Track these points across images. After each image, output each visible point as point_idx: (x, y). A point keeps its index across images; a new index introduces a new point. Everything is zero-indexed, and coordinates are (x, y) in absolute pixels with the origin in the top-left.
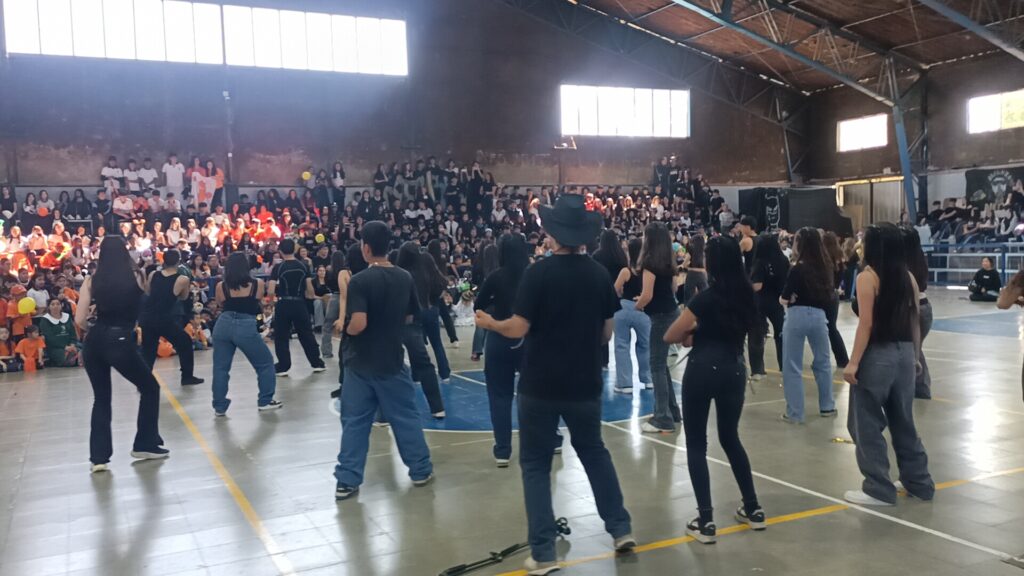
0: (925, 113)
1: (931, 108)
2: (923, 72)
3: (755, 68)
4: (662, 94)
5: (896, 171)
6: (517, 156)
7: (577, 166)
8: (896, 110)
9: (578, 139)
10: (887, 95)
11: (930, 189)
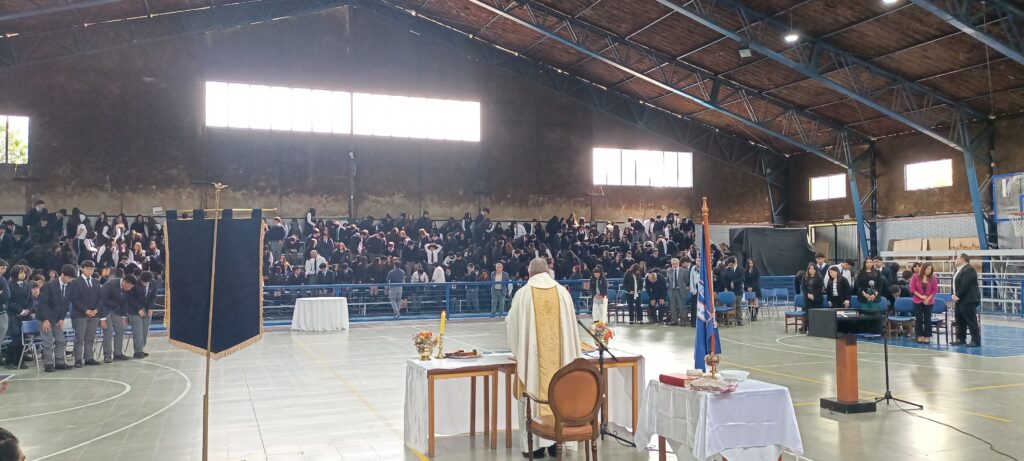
0: (874, 175)
1: (877, 173)
2: (872, 143)
3: (743, 137)
4: (671, 156)
5: (853, 217)
6: (559, 199)
7: (604, 207)
8: (850, 171)
9: (606, 188)
10: (842, 160)
11: (878, 231)
